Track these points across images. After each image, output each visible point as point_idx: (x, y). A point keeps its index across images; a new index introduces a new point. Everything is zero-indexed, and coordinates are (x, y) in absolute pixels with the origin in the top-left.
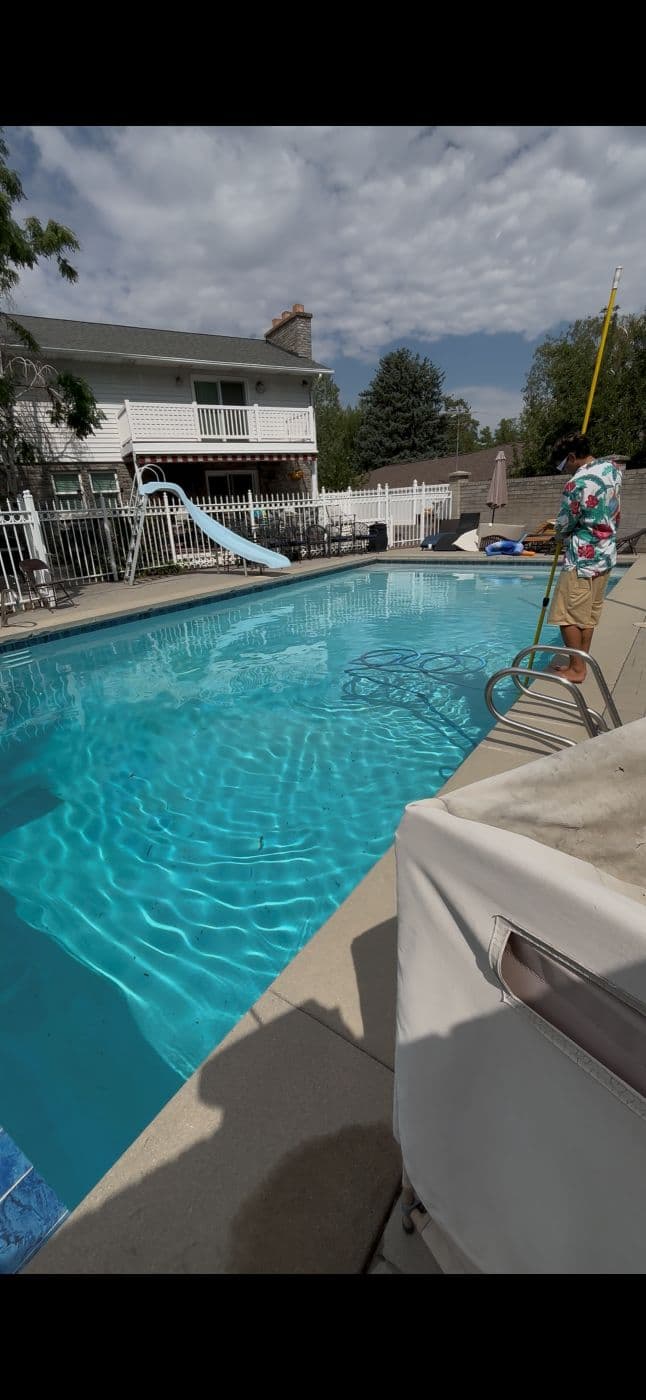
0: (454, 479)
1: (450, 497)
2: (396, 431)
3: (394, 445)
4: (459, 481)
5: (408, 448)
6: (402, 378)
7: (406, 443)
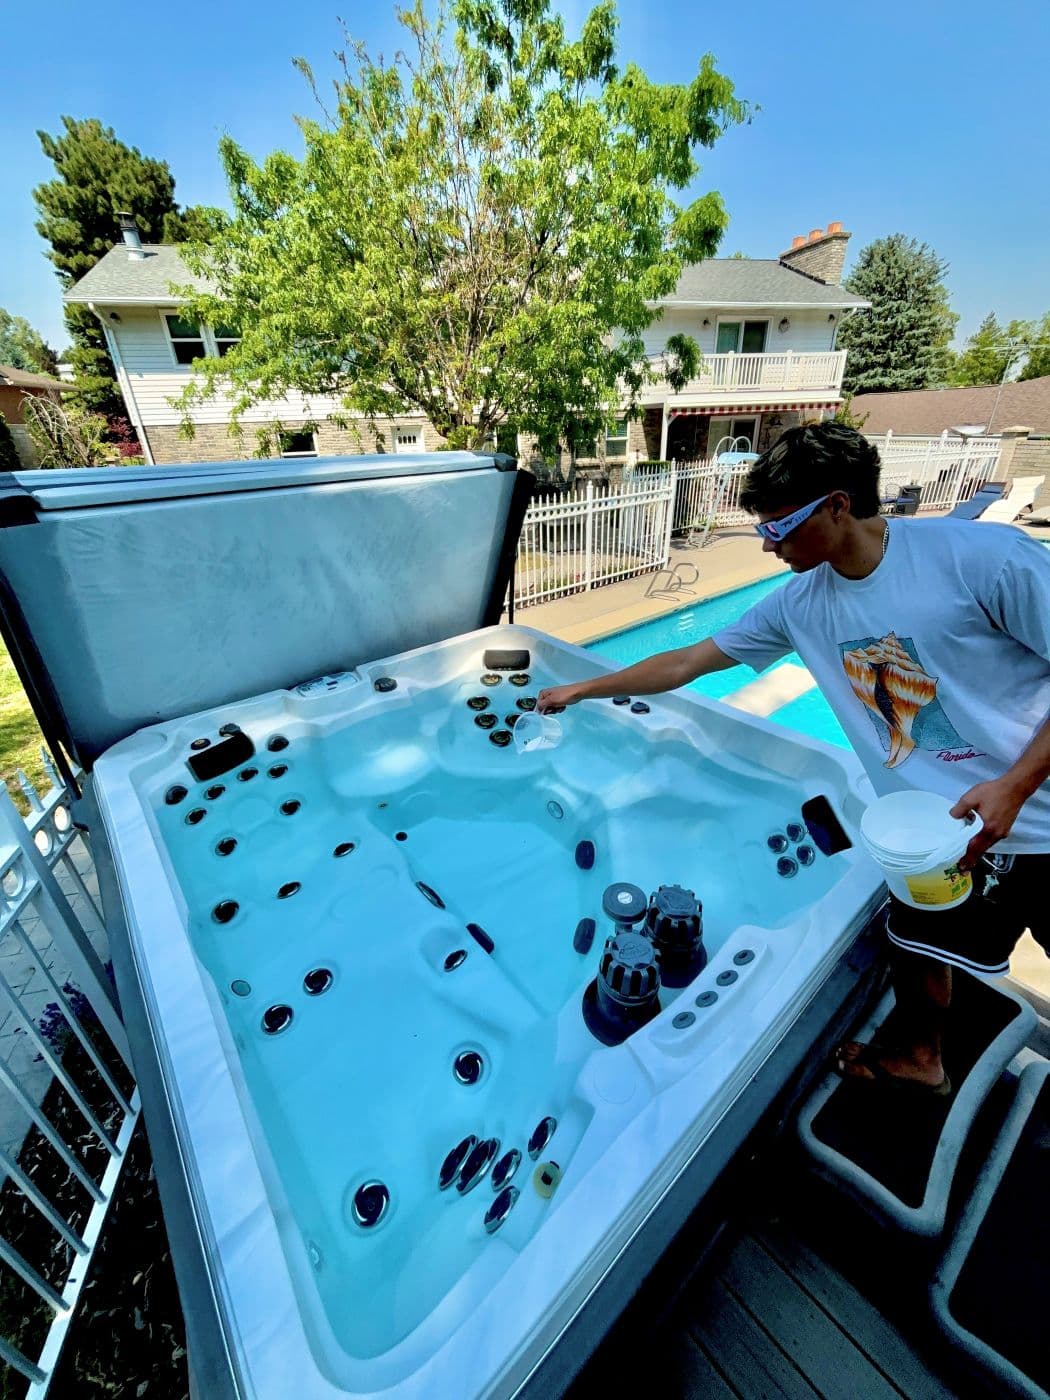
0: (1008, 435)
1: (999, 455)
2: (869, 345)
3: (863, 361)
4: (1017, 439)
5: (880, 365)
6: (888, 274)
7: (879, 359)
